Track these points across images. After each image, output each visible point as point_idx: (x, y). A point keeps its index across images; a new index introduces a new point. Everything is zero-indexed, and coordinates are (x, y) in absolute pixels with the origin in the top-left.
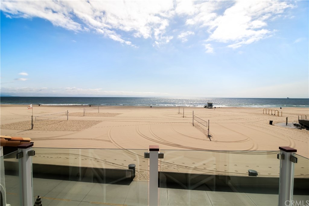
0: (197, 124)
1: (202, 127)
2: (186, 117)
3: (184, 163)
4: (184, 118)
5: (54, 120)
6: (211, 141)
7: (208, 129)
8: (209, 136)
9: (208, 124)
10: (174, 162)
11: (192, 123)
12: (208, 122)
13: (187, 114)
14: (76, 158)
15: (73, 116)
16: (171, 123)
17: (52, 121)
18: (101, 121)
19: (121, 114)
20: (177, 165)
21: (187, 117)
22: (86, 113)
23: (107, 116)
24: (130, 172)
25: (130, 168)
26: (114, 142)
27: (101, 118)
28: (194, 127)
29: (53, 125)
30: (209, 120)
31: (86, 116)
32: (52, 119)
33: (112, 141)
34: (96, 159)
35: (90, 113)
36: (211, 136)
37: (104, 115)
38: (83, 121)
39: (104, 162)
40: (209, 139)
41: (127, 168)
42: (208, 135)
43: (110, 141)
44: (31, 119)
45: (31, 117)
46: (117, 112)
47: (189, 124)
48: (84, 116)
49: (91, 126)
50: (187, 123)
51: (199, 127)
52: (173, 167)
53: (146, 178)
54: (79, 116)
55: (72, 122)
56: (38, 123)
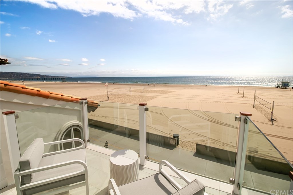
0: (259, 105)
1: (266, 110)
2: (246, 97)
3: (231, 143)
4: (244, 99)
5: (122, 95)
6: (273, 125)
7: (272, 112)
8: (272, 120)
9: (272, 106)
10: (220, 140)
11: (253, 105)
12: (272, 104)
13: (248, 95)
14: (134, 124)
15: (135, 92)
16: (225, 102)
17: (121, 95)
18: (156, 97)
19: (174, 91)
20: (223, 143)
21: (248, 98)
22: (145, 90)
23: (162, 93)
24: (174, 140)
25: (174, 137)
26: (165, 115)
27: (157, 94)
28: (254, 108)
29: (121, 98)
30: (274, 102)
31: (145, 92)
32: (121, 94)
33: (163, 114)
34: (149, 126)
35: (148, 90)
36: (274, 120)
37: (159, 92)
38: (142, 96)
39: (155, 129)
40: (271, 123)
41: (172, 137)
42: (270, 118)
43: (161, 114)
44: (107, 94)
45: (107, 92)
46: (170, 90)
47: (249, 105)
48: (143, 92)
49: (148, 101)
50: (247, 103)
51: (261, 109)
52: (218, 144)
53: (188, 147)
54: (139, 92)
55: (134, 97)
56: (112, 97)
